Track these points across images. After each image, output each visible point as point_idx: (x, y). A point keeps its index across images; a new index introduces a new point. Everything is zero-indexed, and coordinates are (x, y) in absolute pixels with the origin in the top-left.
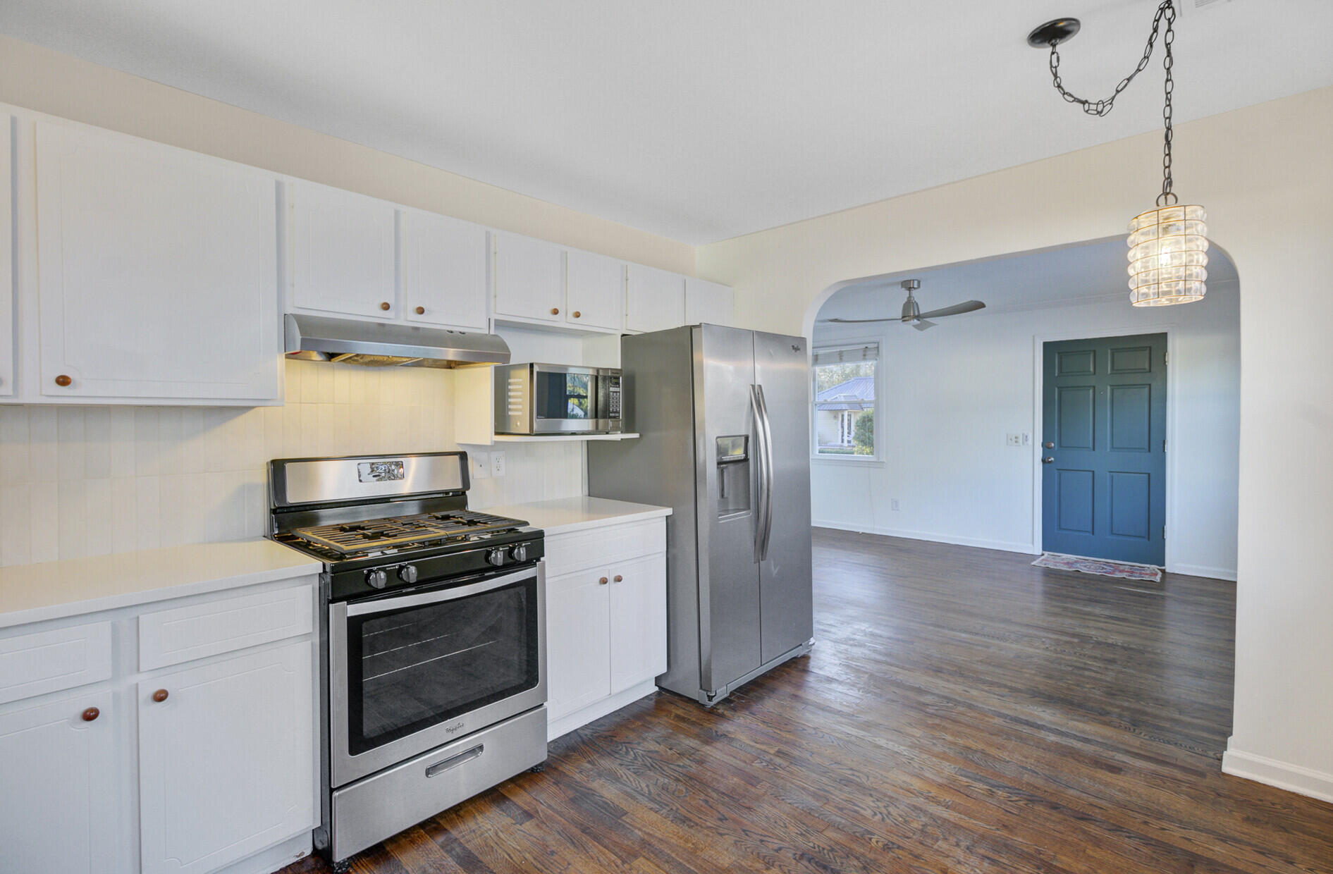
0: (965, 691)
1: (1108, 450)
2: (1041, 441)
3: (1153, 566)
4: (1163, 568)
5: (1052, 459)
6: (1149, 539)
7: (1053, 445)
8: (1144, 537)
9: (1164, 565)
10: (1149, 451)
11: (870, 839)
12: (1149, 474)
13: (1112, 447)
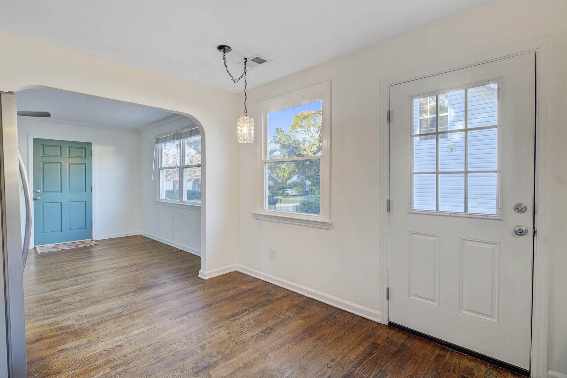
0: (122, 301)
1: (68, 192)
2: (33, 189)
3: (88, 240)
4: (92, 239)
5: (40, 198)
6: (86, 229)
7: (40, 191)
8: (84, 228)
9: (92, 238)
10: (86, 191)
11: (196, 351)
12: (86, 201)
13: (70, 191)
